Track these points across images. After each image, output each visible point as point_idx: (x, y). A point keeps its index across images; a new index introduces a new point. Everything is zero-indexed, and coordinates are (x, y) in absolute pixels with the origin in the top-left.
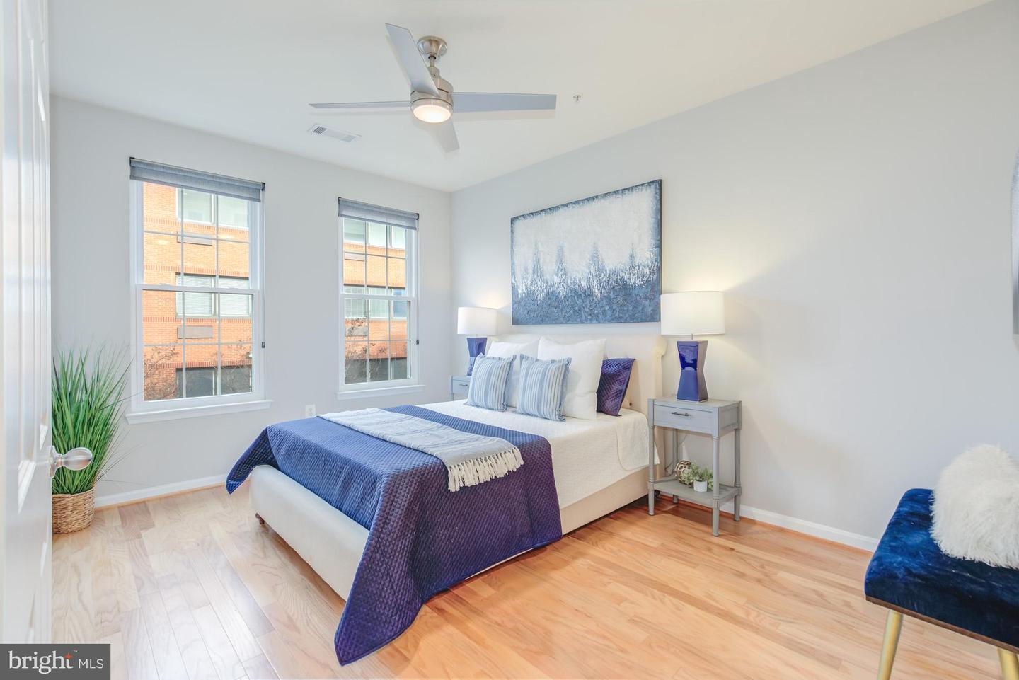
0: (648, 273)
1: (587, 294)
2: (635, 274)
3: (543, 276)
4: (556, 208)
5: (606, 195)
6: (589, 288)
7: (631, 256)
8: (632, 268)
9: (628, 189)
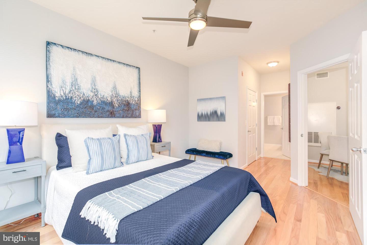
0: (137, 100)
1: (111, 104)
2: (132, 100)
3: (80, 89)
4: (91, 55)
5: (119, 63)
6: (112, 102)
7: (131, 92)
8: (131, 97)
9: (129, 65)
